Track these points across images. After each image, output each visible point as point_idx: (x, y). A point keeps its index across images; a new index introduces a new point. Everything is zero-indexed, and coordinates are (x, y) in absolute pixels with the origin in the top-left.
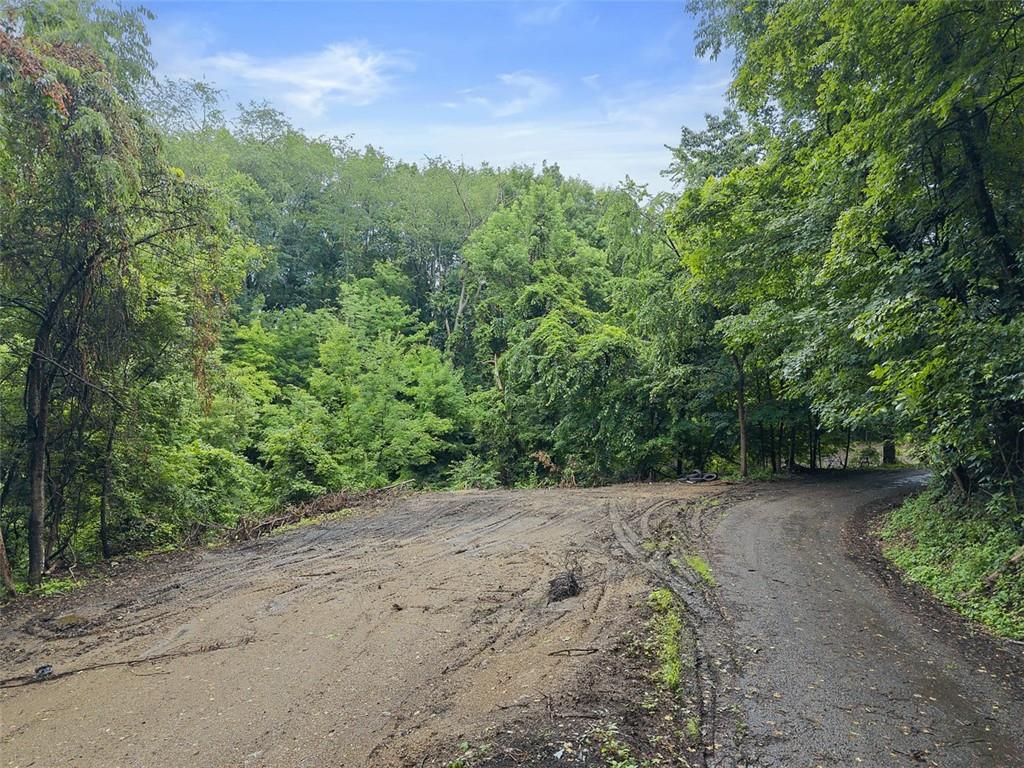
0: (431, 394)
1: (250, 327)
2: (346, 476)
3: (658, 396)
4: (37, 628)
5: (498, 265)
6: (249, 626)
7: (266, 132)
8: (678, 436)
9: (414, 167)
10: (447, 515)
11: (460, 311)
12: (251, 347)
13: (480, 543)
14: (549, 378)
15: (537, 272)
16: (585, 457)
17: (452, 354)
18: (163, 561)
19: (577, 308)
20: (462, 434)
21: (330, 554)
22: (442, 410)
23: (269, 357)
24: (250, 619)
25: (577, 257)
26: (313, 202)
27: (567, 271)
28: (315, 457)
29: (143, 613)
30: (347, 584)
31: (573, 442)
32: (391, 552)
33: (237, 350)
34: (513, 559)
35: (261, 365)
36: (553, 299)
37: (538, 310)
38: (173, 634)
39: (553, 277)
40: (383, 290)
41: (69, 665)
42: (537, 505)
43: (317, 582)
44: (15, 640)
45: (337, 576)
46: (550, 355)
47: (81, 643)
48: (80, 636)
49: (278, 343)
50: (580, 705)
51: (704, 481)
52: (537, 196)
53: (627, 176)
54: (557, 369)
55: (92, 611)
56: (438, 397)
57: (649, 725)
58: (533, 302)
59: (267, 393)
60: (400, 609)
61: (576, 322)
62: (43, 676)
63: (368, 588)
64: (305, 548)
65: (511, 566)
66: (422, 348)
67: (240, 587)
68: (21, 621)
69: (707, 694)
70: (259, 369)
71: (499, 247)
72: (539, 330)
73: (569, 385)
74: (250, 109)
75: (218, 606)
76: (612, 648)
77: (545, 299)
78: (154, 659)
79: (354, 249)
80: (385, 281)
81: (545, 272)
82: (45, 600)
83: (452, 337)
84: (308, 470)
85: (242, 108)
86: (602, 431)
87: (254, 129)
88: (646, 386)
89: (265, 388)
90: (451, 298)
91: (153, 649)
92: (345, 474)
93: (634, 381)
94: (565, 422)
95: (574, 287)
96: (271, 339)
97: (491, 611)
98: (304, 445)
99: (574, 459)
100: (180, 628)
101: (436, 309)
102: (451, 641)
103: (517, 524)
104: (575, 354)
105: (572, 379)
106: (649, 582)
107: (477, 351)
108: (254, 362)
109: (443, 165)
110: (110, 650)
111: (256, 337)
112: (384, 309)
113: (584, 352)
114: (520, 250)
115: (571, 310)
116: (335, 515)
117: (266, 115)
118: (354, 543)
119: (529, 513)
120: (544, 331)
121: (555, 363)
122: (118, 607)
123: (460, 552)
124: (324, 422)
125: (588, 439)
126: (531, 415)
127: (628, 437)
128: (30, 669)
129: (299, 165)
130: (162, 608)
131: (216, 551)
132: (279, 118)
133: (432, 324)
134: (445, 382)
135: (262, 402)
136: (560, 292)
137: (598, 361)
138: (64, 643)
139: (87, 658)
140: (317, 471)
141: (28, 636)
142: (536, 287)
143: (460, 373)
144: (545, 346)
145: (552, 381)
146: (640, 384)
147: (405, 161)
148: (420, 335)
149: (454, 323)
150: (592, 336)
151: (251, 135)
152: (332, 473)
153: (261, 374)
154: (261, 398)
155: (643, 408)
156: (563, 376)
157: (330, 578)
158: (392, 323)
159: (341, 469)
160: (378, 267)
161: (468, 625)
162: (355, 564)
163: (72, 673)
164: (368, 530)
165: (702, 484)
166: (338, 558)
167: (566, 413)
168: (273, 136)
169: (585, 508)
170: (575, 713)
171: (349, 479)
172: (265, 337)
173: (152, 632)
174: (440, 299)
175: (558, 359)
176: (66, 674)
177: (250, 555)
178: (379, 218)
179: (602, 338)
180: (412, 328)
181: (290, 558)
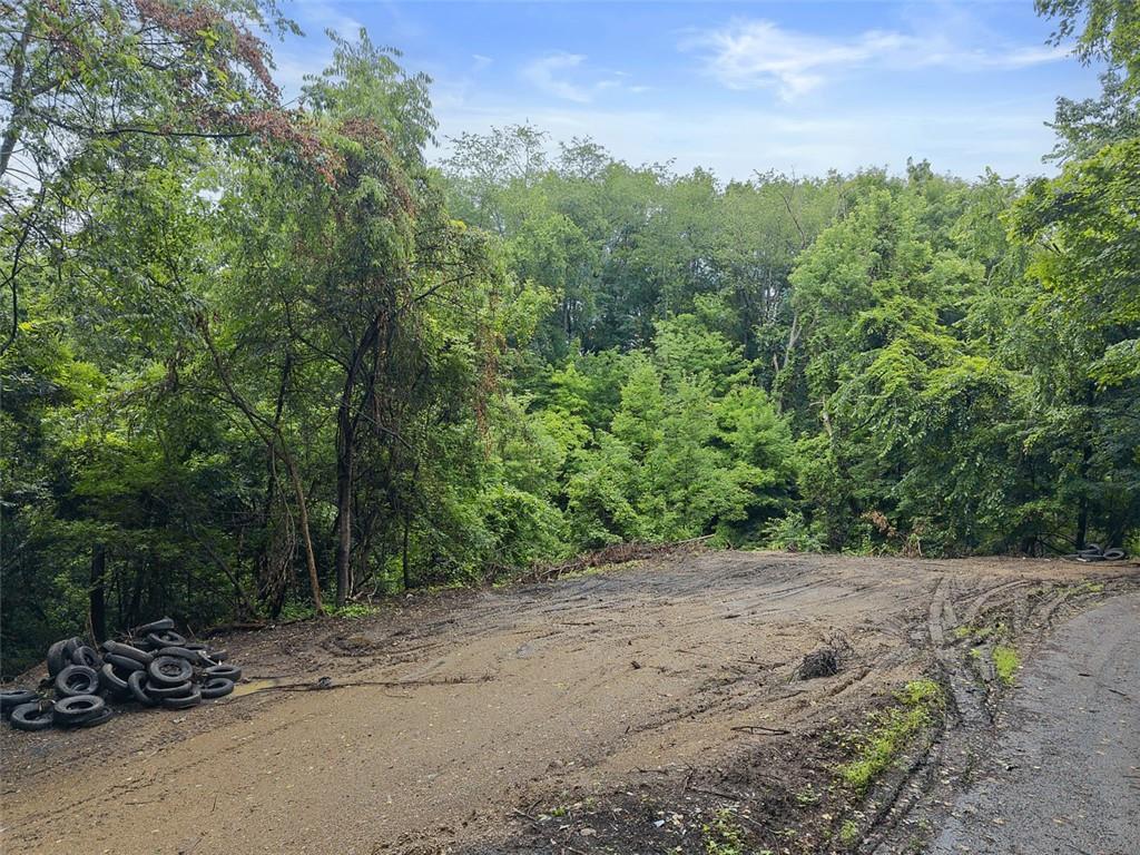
0: (751, 441)
1: (564, 370)
2: (645, 526)
3: (1036, 445)
4: (331, 645)
5: (828, 289)
6: (495, 664)
7: (587, 168)
8: (1068, 500)
9: (749, 185)
10: (734, 576)
11: (791, 344)
12: (566, 391)
13: (758, 610)
14: (886, 423)
15: (877, 294)
16: (936, 520)
17: (780, 395)
18: (450, 597)
19: (929, 336)
20: (789, 488)
21: (599, 605)
22: (764, 460)
23: (582, 402)
24: (499, 660)
25: (932, 273)
26: (633, 236)
27: (919, 291)
28: (613, 505)
29: (415, 642)
30: (602, 636)
31: (923, 502)
32: (658, 609)
33: (553, 394)
34: (787, 630)
35: (575, 409)
36: (897, 326)
37: (878, 341)
38: (432, 664)
39: (897, 299)
40: (703, 325)
41: (345, 679)
42: (848, 574)
43: (574, 631)
44: (314, 653)
45: (596, 627)
46: (888, 395)
47: (359, 662)
48: (360, 656)
49: (591, 387)
50: (726, 784)
51: (1104, 559)
52: (879, 204)
53: (988, 169)
54: (896, 412)
55: (376, 636)
56: (758, 445)
57: (794, 819)
58: (870, 331)
59: (579, 437)
60: (637, 668)
61: (928, 355)
62: (324, 686)
63: (619, 643)
64: (578, 597)
65: (780, 638)
66: (744, 390)
67: (504, 628)
68: (323, 637)
69: (903, 802)
70: (572, 413)
71: (830, 268)
72: (877, 363)
73: (913, 431)
74: (570, 146)
75: (476, 644)
76: (808, 733)
77: (886, 326)
78: (406, 684)
79: (674, 284)
80: (705, 316)
81: (889, 294)
82: (345, 621)
83: (780, 375)
84: (606, 518)
85: (564, 147)
86: (958, 489)
87: (575, 167)
88: (1019, 433)
89: (577, 432)
90: (782, 331)
91: (412, 675)
92: (644, 525)
93: (1001, 426)
94: (910, 477)
95: (926, 310)
96: (584, 383)
97: (727, 681)
98: (602, 492)
99: (921, 523)
100: (440, 660)
101: (764, 344)
102: (665, 706)
103: (813, 594)
104: (923, 393)
105: (915, 424)
106: (926, 671)
107: (810, 391)
108: (568, 407)
109: (776, 179)
110: (377, 673)
111: (570, 381)
112: (702, 347)
113: (935, 390)
114: (857, 271)
115: (921, 338)
116: (619, 566)
117: (587, 151)
118: (625, 596)
119: (830, 582)
120: (883, 365)
121: (895, 405)
122: (397, 634)
123: (730, 617)
124: (626, 469)
125: (941, 498)
126: (870, 468)
127: (993, 499)
128: (315, 679)
129: (619, 199)
130: (432, 640)
131: (498, 592)
132: (600, 152)
133: (757, 361)
134: (767, 428)
135: (575, 447)
136: (906, 317)
137: (953, 401)
138: (346, 661)
139: (359, 676)
140: (615, 519)
141: (323, 650)
142: (875, 313)
143: (789, 416)
144: (883, 383)
145: (889, 426)
146: (1013, 431)
147: (737, 181)
148: (743, 374)
149: (783, 360)
150: (948, 370)
151: (572, 173)
152: (630, 522)
153: (574, 419)
154: (572, 442)
155: (1015, 461)
156: (904, 421)
157: (588, 628)
158: (711, 362)
159: (640, 519)
160: (699, 301)
161: (693, 692)
162: (617, 617)
163: (342, 687)
164: (645, 584)
165: (1100, 563)
166: (604, 610)
167: (913, 465)
168: (593, 171)
169: (909, 581)
170: (714, 789)
171: (648, 530)
172: (579, 381)
173: (416, 660)
174: (769, 332)
175: (898, 399)
176: (338, 686)
177: (527, 598)
178: (702, 247)
179: (961, 372)
180: (735, 367)
181: (560, 605)
